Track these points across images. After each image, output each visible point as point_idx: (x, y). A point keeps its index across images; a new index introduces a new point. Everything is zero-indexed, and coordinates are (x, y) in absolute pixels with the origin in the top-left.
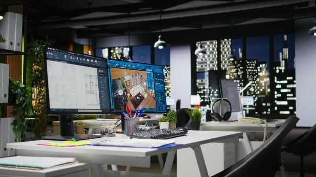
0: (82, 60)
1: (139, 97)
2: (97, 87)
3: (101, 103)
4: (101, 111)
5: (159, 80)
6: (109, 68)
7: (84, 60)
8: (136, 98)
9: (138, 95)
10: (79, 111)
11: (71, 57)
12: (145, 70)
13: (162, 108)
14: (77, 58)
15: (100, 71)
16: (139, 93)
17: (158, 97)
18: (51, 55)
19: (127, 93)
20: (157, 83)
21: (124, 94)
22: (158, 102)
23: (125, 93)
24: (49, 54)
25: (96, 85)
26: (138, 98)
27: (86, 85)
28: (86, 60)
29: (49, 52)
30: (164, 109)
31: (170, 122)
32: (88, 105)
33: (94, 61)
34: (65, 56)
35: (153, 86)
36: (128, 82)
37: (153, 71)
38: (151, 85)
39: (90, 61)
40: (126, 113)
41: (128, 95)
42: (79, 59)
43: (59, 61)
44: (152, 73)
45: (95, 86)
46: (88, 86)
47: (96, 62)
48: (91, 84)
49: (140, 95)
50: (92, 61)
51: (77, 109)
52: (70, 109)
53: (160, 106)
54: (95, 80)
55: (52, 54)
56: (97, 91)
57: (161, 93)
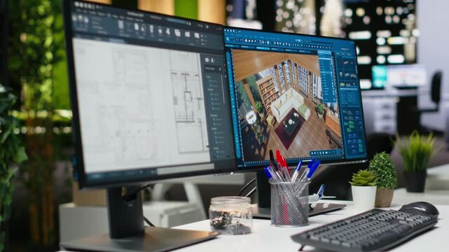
0: (164, 31)
1: (293, 118)
2: (202, 102)
3: (211, 146)
4: (212, 167)
5: (349, 77)
6: (228, 50)
7: (168, 32)
8: (287, 123)
9: (290, 115)
10: (161, 172)
11: (137, 27)
12: (315, 53)
13: (357, 149)
14: (152, 27)
15: (207, 60)
16: (294, 110)
17: (347, 121)
18: (83, 23)
19: (266, 116)
20: (342, 84)
21: (258, 118)
22: (347, 133)
23: (262, 115)
24: (78, 22)
25: (199, 99)
26: (291, 122)
27: (175, 101)
28: (172, 33)
29: (78, 14)
30: (361, 150)
31: (378, 185)
32: (180, 153)
33: (192, 35)
34: (121, 24)
35: (334, 92)
36: (265, 85)
37: (333, 54)
38: (330, 91)
39: (183, 34)
40: (277, 169)
41: (269, 119)
42: (156, 31)
43: (105, 38)
44: (331, 59)
45: (196, 102)
46: (181, 102)
47: (197, 35)
48: (188, 95)
49: (295, 114)
50: (187, 34)
51: (155, 169)
52: (137, 171)
53: (351, 144)
54: (196, 86)
55: (86, 20)
56: (202, 114)
57: (353, 110)
